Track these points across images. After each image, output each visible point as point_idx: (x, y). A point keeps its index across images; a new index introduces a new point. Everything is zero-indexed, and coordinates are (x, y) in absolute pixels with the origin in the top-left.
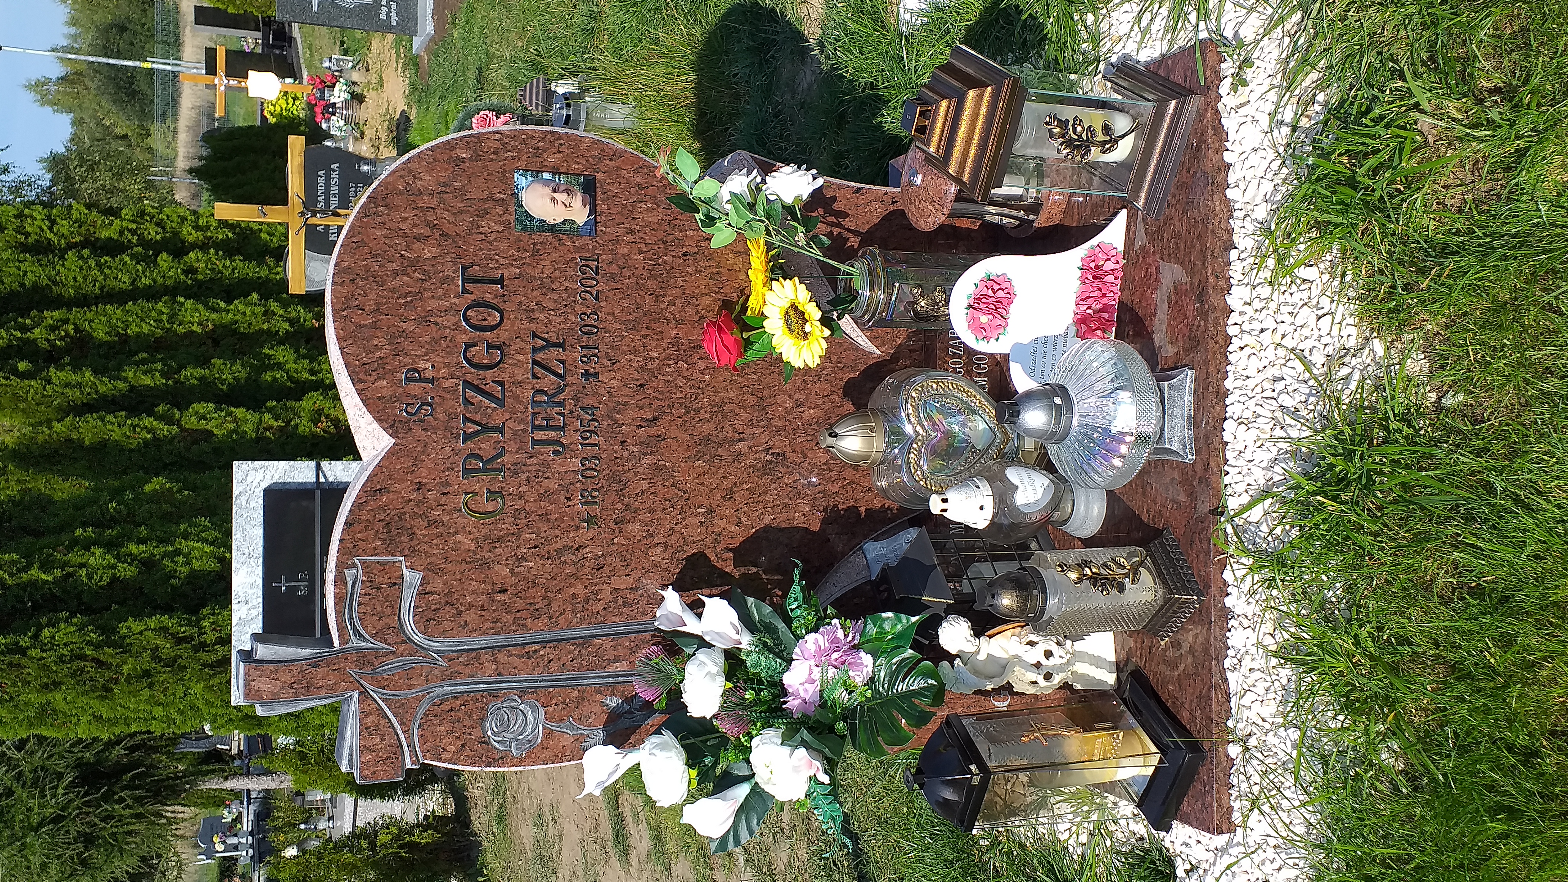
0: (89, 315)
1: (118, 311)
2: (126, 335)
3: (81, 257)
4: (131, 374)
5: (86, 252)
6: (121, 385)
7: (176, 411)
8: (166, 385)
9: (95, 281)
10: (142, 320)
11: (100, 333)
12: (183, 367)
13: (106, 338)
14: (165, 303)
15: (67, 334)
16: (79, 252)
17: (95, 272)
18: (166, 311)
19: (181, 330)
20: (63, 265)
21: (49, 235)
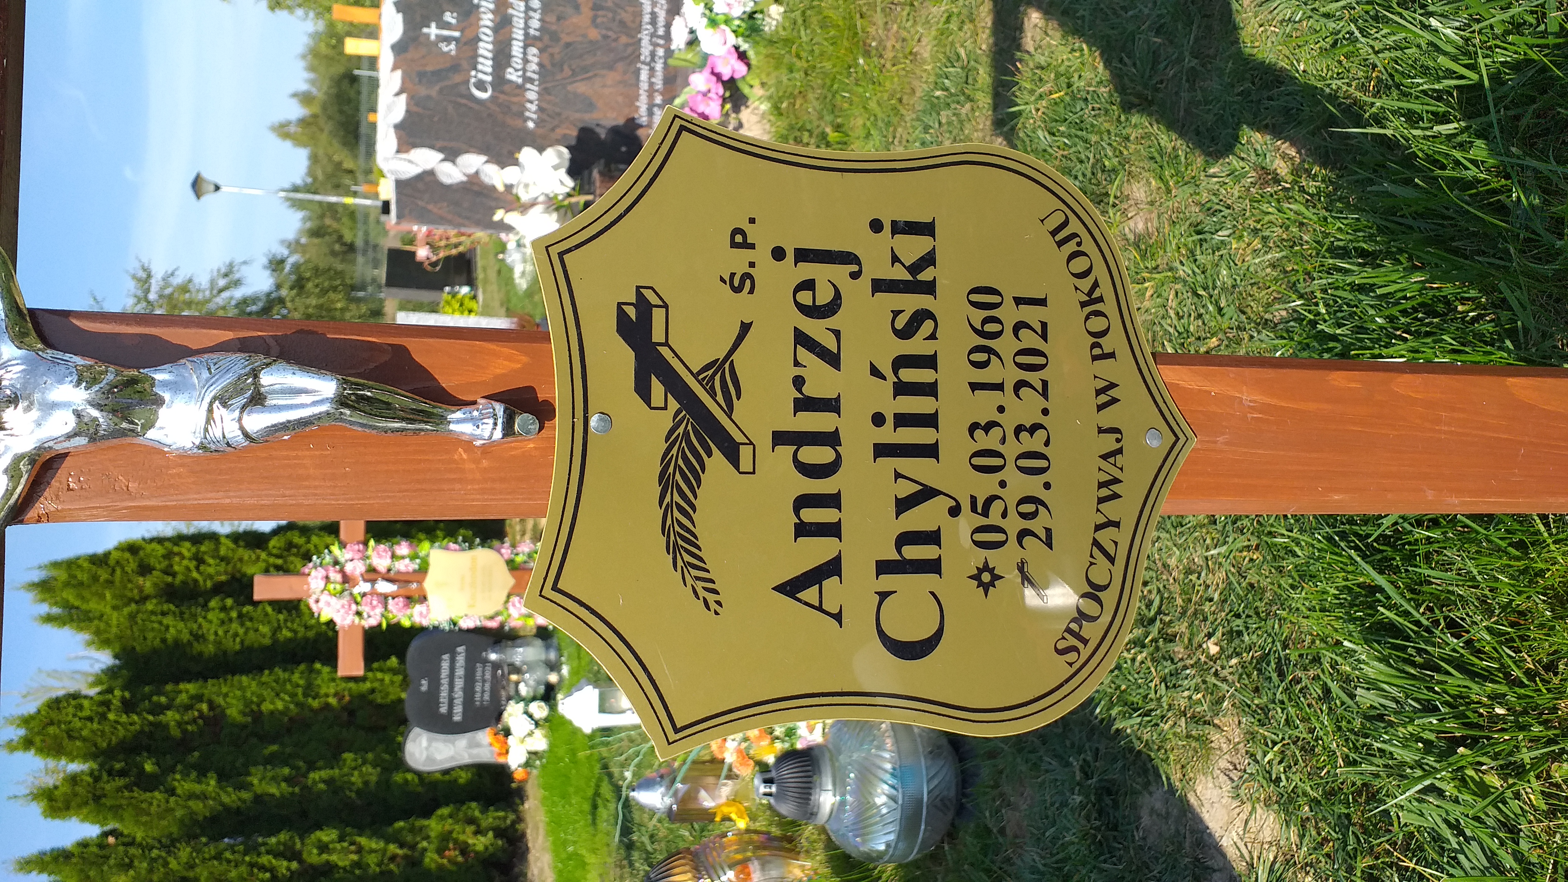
0: (225, 690)
1: (254, 684)
2: (261, 712)
3: (223, 609)
4: (255, 781)
5: (229, 602)
6: (246, 795)
7: (297, 840)
8: (292, 794)
9: (236, 635)
10: (277, 695)
11: (234, 712)
12: (312, 766)
13: (240, 718)
14: (302, 673)
15: (201, 716)
16: (222, 600)
17: (235, 626)
18: (301, 682)
19: (315, 704)
20: (205, 618)
21: (195, 575)
